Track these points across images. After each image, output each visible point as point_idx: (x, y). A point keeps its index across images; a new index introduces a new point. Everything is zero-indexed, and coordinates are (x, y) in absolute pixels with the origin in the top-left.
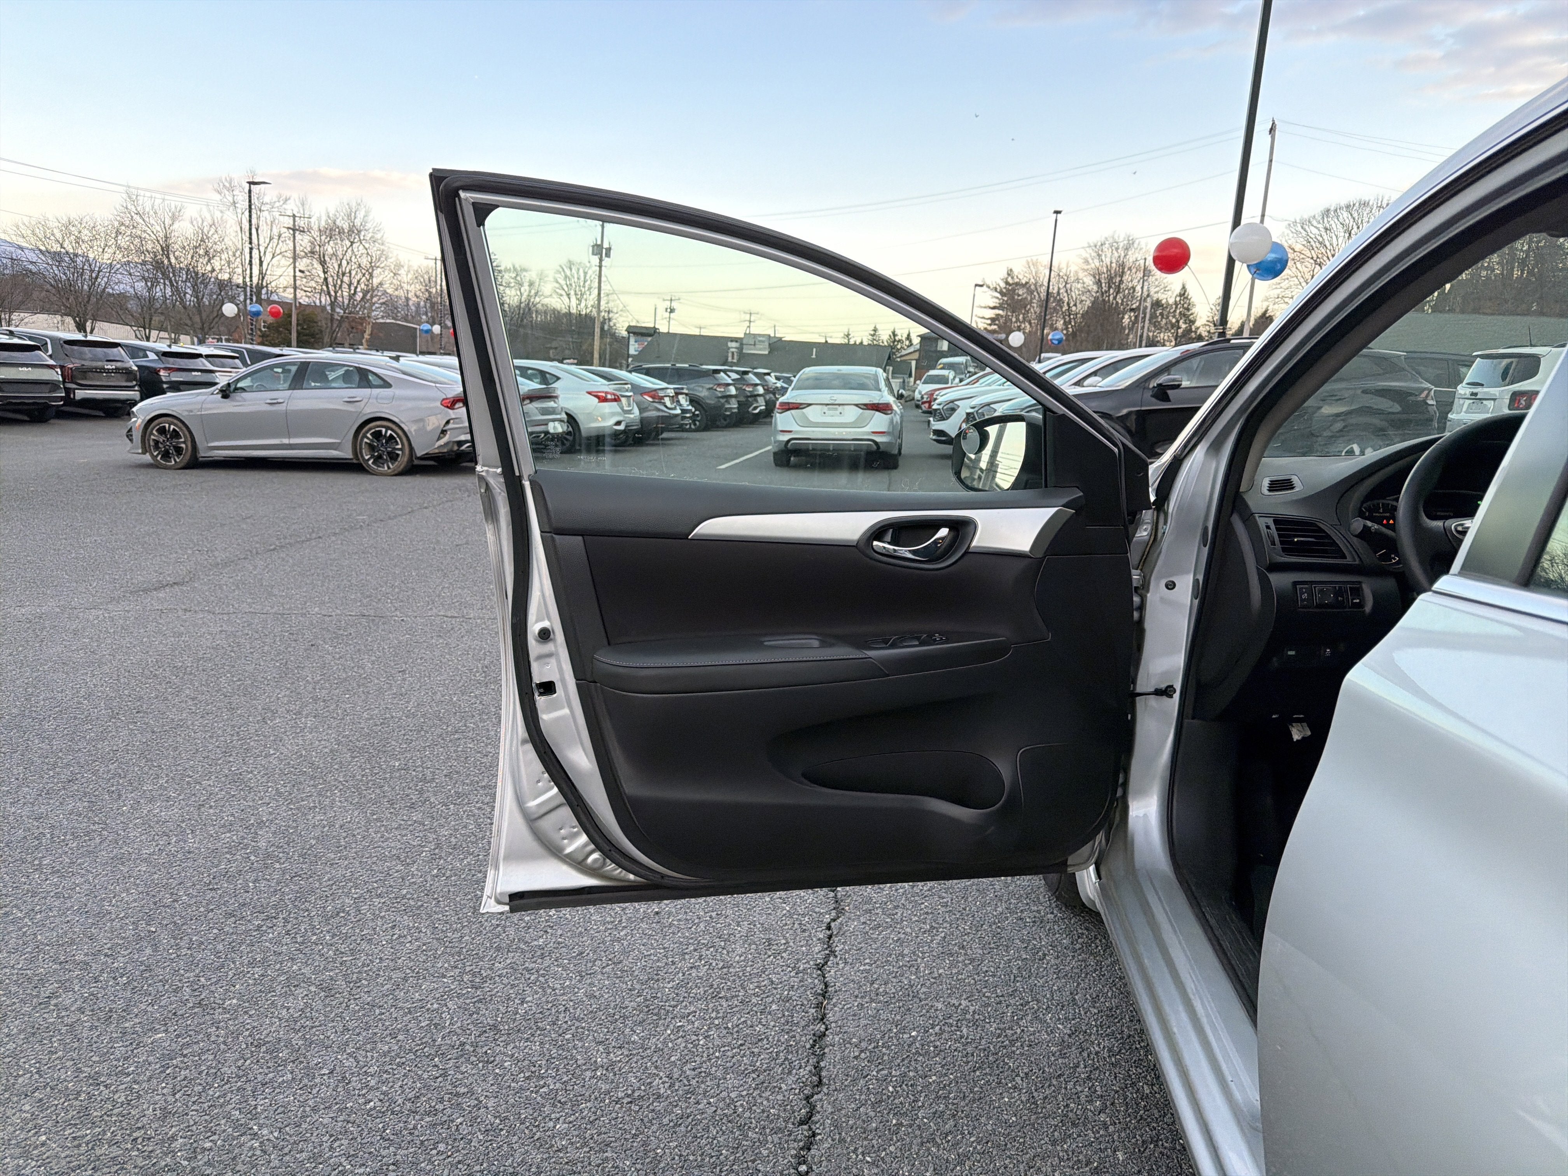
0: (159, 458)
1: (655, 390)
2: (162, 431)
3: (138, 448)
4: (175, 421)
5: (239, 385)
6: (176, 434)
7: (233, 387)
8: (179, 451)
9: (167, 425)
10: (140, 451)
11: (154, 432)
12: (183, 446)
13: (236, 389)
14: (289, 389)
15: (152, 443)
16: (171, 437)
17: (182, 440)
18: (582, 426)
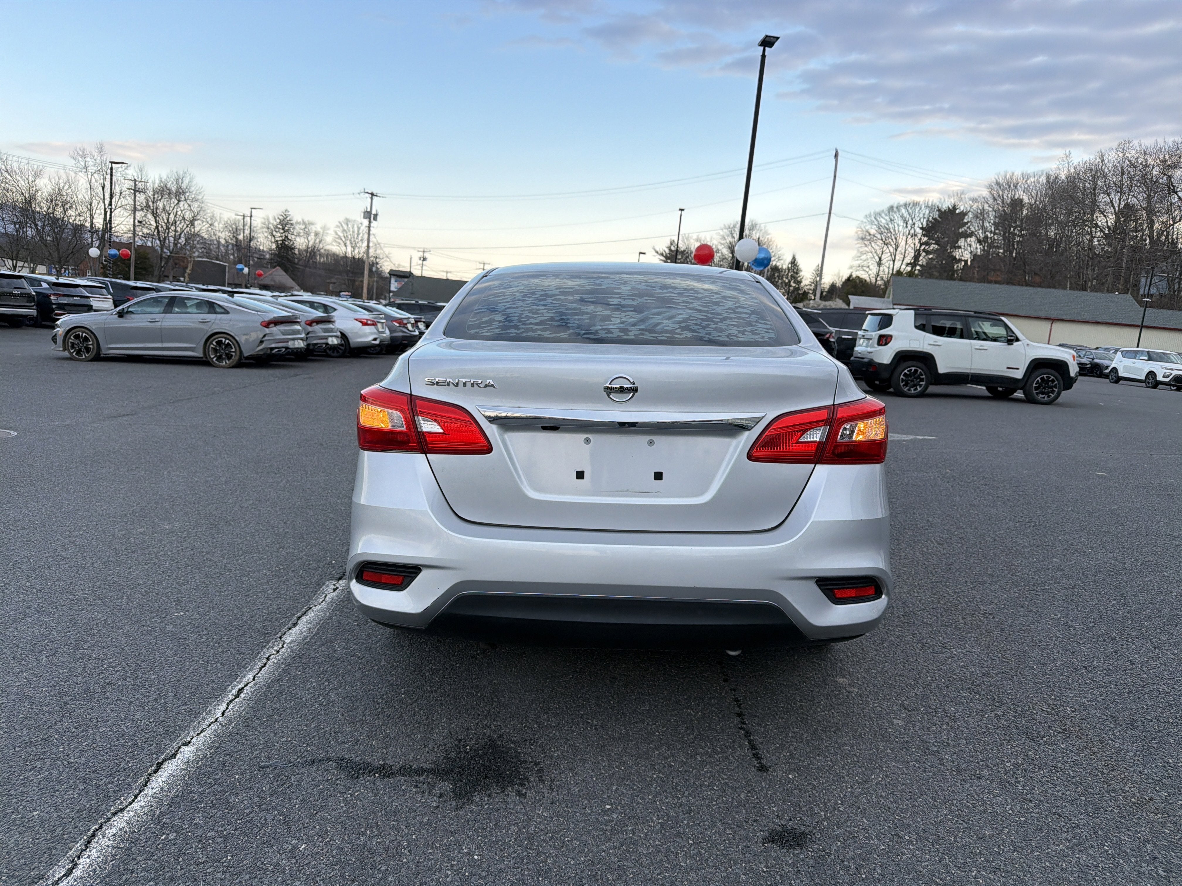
0: (74, 354)
1: (401, 319)
2: (77, 337)
3: (60, 347)
4: (87, 331)
5: (130, 309)
6: (86, 339)
7: (126, 310)
8: (88, 350)
9: (81, 334)
10: (61, 349)
11: (72, 337)
12: (91, 346)
13: (128, 312)
14: (163, 313)
15: (70, 344)
16: (83, 341)
17: (91, 343)
18: (350, 341)
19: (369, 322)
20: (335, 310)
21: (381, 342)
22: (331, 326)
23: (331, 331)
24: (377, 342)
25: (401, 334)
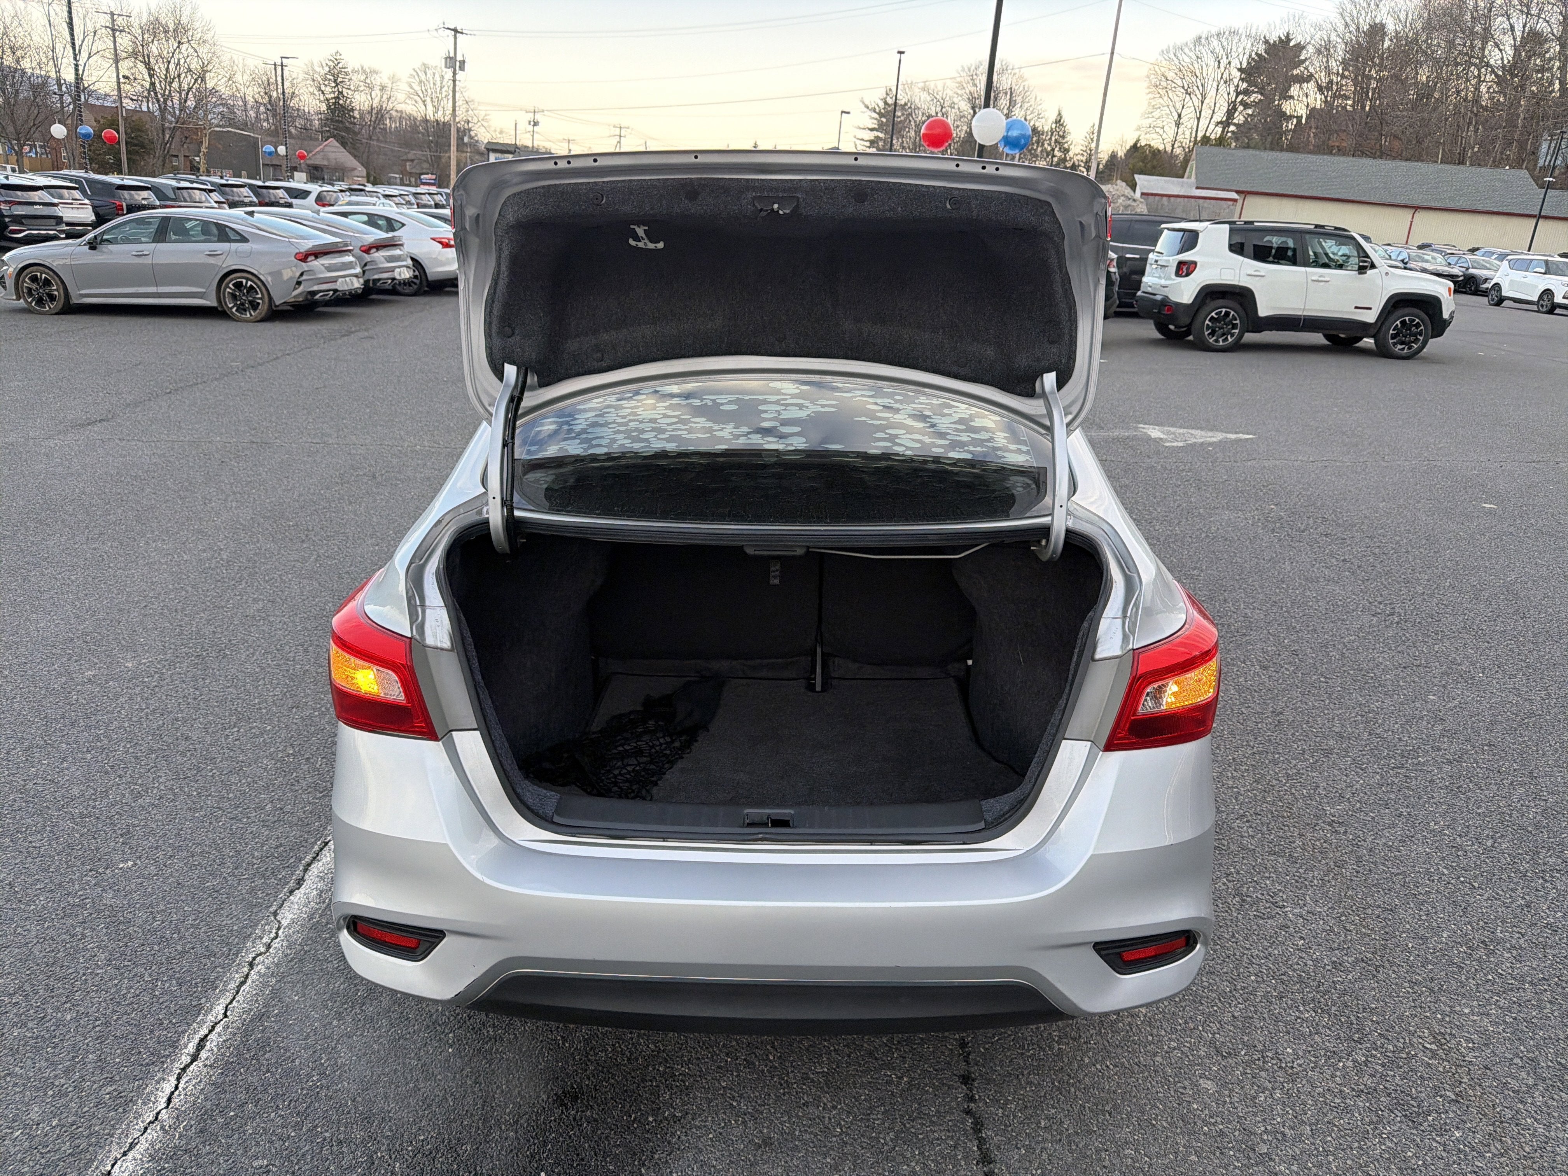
0: (33, 304)
2: (34, 279)
3: (12, 295)
4: (47, 270)
5: (105, 237)
6: (47, 282)
7: (99, 239)
8: (52, 298)
9: (39, 274)
10: (14, 297)
11: (27, 280)
12: (56, 293)
13: (102, 241)
14: (153, 242)
15: (25, 290)
16: (44, 285)
17: (55, 288)
18: (427, 271)
22: (397, 252)
23: (399, 258)
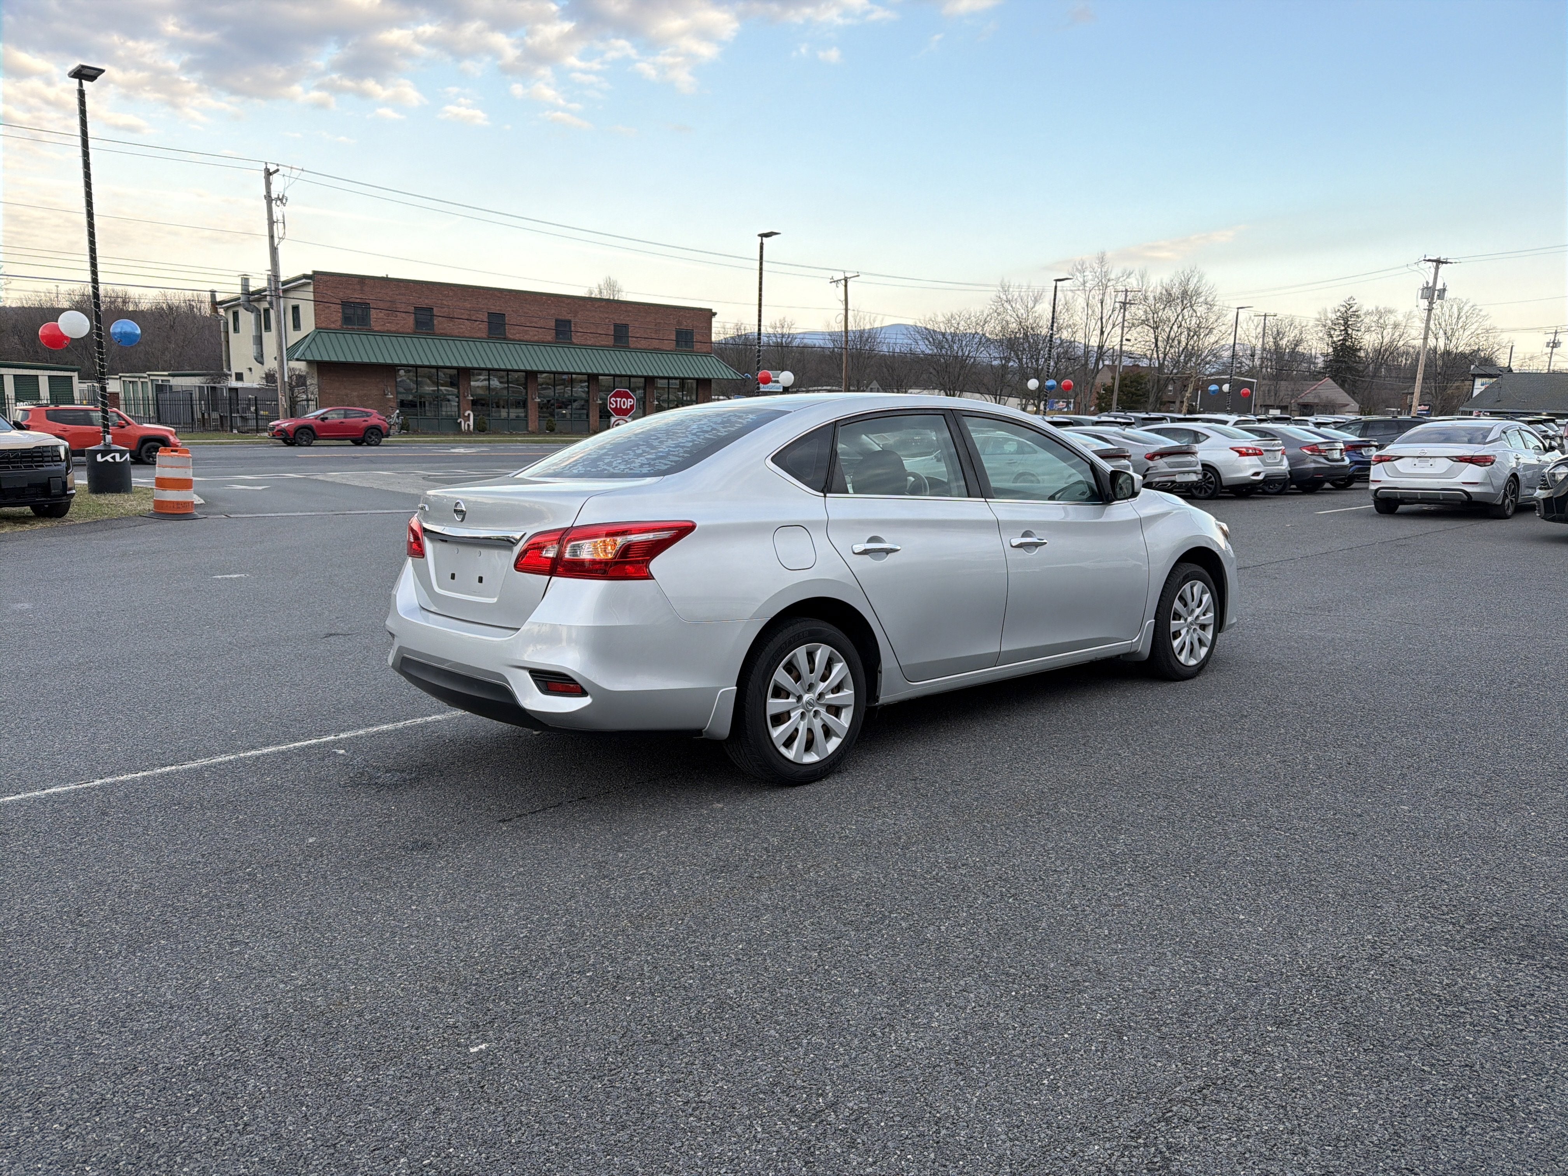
1: (1316, 444)
18: (1222, 477)
19: (1250, 451)
20: (1208, 437)
21: (1266, 477)
22: (1189, 458)
23: (1189, 464)
24: (1260, 477)
25: (1313, 465)
